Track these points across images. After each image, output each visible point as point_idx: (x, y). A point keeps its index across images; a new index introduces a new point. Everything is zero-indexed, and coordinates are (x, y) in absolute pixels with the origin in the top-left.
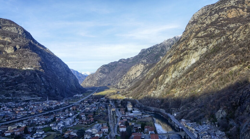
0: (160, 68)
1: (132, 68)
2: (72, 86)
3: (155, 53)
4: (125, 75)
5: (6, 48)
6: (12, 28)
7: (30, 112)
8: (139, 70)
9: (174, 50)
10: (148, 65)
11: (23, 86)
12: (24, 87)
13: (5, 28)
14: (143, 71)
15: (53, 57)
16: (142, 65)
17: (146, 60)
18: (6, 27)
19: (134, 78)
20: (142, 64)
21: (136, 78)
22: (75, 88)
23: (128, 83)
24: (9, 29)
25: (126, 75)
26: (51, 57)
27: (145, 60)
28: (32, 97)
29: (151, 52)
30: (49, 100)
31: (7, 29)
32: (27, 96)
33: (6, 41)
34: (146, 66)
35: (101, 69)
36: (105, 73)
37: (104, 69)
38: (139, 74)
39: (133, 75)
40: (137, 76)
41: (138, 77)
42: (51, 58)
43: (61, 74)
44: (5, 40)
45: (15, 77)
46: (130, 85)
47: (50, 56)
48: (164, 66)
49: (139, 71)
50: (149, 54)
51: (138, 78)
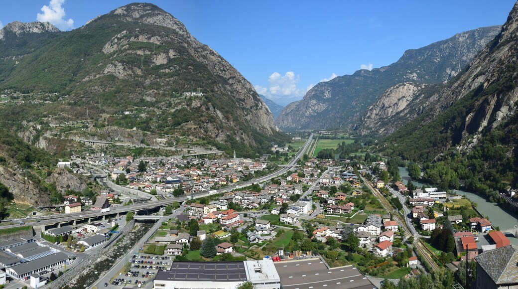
0: (460, 97)
1: (389, 91)
2: (264, 128)
3: (435, 60)
4: (372, 107)
5: (155, 56)
6: (156, 18)
7: (216, 180)
8: (404, 97)
9: (489, 60)
10: (423, 87)
11: (190, 129)
12: (193, 130)
13: (146, 20)
14: (413, 100)
15: (228, 69)
16: (411, 87)
17: (417, 73)
18: (147, 17)
19: (394, 114)
20: (411, 84)
21: (398, 113)
22: (270, 132)
23: (378, 124)
24: (151, 22)
25: (374, 106)
26: (225, 68)
27: (415, 74)
28: (207, 149)
29: (427, 57)
30: (237, 157)
31: (148, 20)
32: (199, 147)
33: (153, 44)
34: (419, 88)
35: (316, 91)
36: (324, 101)
37: (322, 92)
38: (403, 105)
39: (390, 107)
40: (399, 110)
41: (401, 111)
42: (225, 71)
43: (244, 104)
44: (151, 41)
45: (177, 110)
46: (383, 129)
47: (223, 66)
48: (468, 92)
49: (405, 99)
50: (423, 61)
51: (402, 114)
